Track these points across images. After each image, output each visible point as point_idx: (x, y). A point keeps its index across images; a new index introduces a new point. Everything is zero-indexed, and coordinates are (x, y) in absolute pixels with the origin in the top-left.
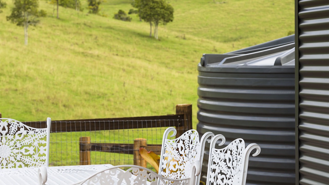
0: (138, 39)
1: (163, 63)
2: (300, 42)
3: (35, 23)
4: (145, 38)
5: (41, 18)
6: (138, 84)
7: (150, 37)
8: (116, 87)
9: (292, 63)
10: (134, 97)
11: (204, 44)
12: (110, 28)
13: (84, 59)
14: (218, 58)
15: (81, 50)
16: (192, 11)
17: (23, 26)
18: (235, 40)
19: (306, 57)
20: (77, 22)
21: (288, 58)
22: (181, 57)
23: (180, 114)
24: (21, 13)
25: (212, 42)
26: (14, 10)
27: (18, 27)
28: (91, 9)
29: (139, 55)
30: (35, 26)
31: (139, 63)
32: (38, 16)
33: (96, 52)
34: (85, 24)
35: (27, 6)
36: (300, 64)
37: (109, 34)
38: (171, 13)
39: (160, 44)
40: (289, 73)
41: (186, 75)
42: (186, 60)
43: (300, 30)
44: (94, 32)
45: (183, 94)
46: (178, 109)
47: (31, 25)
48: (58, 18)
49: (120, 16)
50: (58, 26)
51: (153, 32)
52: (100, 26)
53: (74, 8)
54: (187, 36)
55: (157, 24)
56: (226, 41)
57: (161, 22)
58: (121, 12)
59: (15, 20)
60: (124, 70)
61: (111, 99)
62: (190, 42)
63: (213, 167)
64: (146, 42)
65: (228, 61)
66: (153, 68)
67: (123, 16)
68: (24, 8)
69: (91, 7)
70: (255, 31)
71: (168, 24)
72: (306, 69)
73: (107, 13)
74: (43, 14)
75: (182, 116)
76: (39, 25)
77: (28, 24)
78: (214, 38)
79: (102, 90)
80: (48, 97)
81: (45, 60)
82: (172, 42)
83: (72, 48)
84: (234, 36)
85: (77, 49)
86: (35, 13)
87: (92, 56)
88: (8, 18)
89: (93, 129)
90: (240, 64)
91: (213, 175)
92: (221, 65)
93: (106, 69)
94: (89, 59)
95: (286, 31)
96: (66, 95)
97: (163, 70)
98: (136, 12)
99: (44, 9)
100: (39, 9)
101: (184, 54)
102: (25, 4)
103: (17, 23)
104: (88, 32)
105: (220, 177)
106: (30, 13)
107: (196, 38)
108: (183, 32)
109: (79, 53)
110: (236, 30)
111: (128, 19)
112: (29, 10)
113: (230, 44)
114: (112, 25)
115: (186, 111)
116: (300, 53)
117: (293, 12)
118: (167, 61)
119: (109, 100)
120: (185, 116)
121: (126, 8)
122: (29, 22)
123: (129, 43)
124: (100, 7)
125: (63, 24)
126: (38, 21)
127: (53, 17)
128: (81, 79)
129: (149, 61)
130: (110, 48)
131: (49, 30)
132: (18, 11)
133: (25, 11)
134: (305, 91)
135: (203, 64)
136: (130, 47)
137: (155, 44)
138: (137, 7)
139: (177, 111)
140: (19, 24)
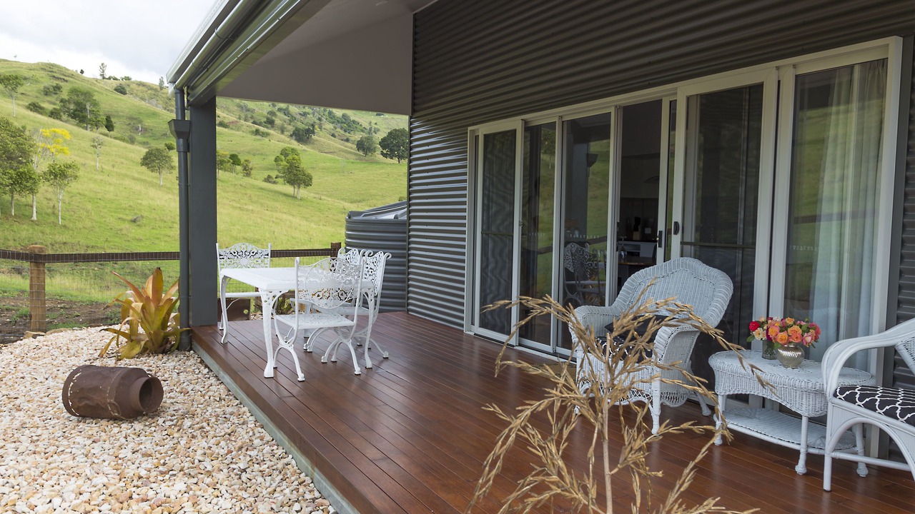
0: (284, 198)
1: (304, 217)
2: (410, 205)
4: (290, 198)
6: (285, 233)
7: (294, 197)
8: (268, 235)
9: (405, 218)
10: (282, 243)
11: (336, 204)
12: (262, 189)
13: (241, 212)
14: (359, 214)
15: (238, 205)
16: (326, 178)
18: (359, 202)
19: (412, 214)
20: (234, 183)
21: (402, 215)
22: (318, 213)
23: (333, 248)
25: (342, 202)
28: (245, 173)
29: (285, 210)
31: (285, 216)
33: (251, 207)
34: (241, 185)
36: (410, 218)
37: (261, 194)
38: (311, 179)
39: (302, 203)
40: (403, 224)
41: (322, 227)
42: (322, 215)
43: (410, 199)
44: (249, 192)
45: (320, 241)
46: (332, 244)
49: (268, 179)
51: (296, 193)
52: (253, 187)
53: (232, 172)
54: (322, 197)
55: (299, 187)
56: (352, 202)
57: (302, 186)
58: (269, 177)
60: (273, 222)
61: (264, 243)
62: (325, 201)
63: (367, 266)
64: (290, 200)
65: (365, 216)
66: (296, 220)
67: (271, 180)
70: (374, 195)
71: (308, 187)
72: (412, 220)
73: (257, 177)
75: (335, 249)
78: (343, 199)
79: (257, 237)
82: (312, 202)
83: (231, 203)
84: (358, 199)
85: (235, 204)
87: (247, 210)
89: (277, 257)
90: (373, 218)
91: (367, 270)
92: (361, 218)
93: (259, 220)
94: (244, 212)
95: (398, 196)
96: (228, 240)
97: (304, 223)
98: (281, 177)
101: (320, 210)
104: (243, 192)
105: (370, 270)
107: (330, 199)
108: (319, 194)
109: (236, 208)
110: (360, 194)
111: (274, 183)
113: (355, 205)
114: (263, 187)
115: (338, 246)
116: (409, 212)
117: (406, 183)
118: (306, 216)
119: (262, 244)
120: (337, 250)
121: (274, 174)
123: (277, 201)
124: (252, 172)
125: (223, 184)
128: (240, 228)
129: (294, 216)
130: (262, 205)
134: (412, 233)
135: (350, 218)
136: (277, 204)
137: (297, 203)
138: (283, 173)
139: (331, 246)
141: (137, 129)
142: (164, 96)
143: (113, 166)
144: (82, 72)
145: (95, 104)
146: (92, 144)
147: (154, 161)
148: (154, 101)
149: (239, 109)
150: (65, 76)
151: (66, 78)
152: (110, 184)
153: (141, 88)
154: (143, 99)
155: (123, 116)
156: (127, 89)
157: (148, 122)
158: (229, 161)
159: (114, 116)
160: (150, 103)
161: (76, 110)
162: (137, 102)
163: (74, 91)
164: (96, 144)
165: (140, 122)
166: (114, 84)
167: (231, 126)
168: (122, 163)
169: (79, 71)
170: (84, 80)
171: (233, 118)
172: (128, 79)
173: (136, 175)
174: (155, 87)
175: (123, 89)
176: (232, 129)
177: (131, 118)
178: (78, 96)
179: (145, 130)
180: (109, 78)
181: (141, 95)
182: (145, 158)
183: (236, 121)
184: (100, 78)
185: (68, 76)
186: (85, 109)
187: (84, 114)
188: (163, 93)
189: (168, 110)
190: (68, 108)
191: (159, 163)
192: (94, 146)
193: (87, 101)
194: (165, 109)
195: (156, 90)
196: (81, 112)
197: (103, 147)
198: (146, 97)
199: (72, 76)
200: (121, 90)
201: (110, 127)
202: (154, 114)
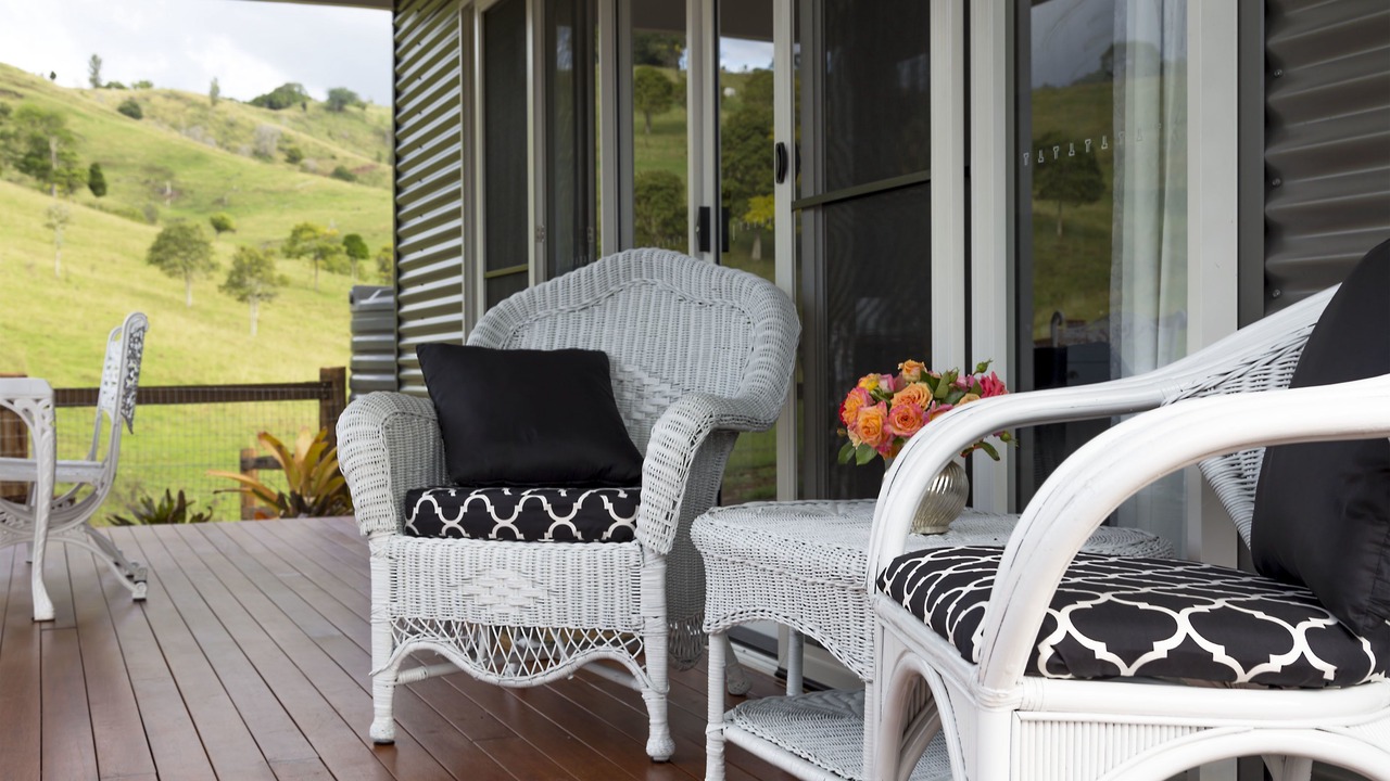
3: (268, 297)
5: (281, 289)
14: (369, 291)
17: (248, 301)
23: (326, 380)
24: (245, 280)
26: (232, 274)
27: (239, 303)
28: (381, 277)
30: (270, 302)
32: (274, 285)
35: (255, 268)
46: (323, 372)
47: (262, 300)
48: (317, 291)
50: (316, 304)
59: (234, 291)
65: (380, 295)
68: (250, 270)
69: (383, 274)
74: (284, 282)
75: (330, 384)
76: (276, 301)
77: (257, 300)
80: (280, 421)
81: (284, 361)
86: (269, 281)
88: (221, 288)
92: (372, 300)
99: (287, 274)
100: (276, 274)
102: (252, 264)
103: (238, 297)
106: (261, 280)
112: (259, 275)
115: (336, 376)
120: (334, 385)
122: (259, 295)
126: (275, 295)
127: (307, 289)
131: (299, 311)
132: (239, 277)
133: (252, 276)
139: (322, 376)
140: (242, 299)
141: (163, 191)
142: (220, 118)
143: (93, 268)
144: (53, 76)
145: (68, 140)
146: (47, 221)
147: (173, 253)
148: (199, 131)
149: (379, 138)
150: (19, 85)
151: (20, 90)
152: (78, 305)
153: (173, 104)
154: (175, 126)
155: (134, 166)
156: (144, 109)
157: (186, 177)
158: (338, 250)
159: (112, 166)
160: (188, 135)
161: (30, 155)
162: (163, 134)
163: (29, 115)
164: (54, 221)
165: (170, 175)
166: (118, 97)
167: (360, 177)
168: (113, 261)
169: (47, 76)
170: (56, 92)
171: (364, 159)
172: (147, 85)
173: (140, 286)
174: (201, 100)
175: (136, 106)
176: (362, 183)
177: (151, 169)
178: (33, 123)
179: (179, 193)
180: (109, 86)
181: (171, 117)
182: (156, 249)
183: (372, 167)
184: (87, 85)
185: (25, 86)
186: (48, 150)
187: (46, 162)
188: (218, 113)
189: (228, 149)
190: (14, 151)
191: (184, 258)
192: (50, 226)
193: (55, 133)
194: (221, 145)
195: (203, 107)
196: (40, 156)
197: (69, 227)
198: (183, 122)
199: (32, 85)
200: (131, 111)
201: (97, 187)
202: (198, 159)
